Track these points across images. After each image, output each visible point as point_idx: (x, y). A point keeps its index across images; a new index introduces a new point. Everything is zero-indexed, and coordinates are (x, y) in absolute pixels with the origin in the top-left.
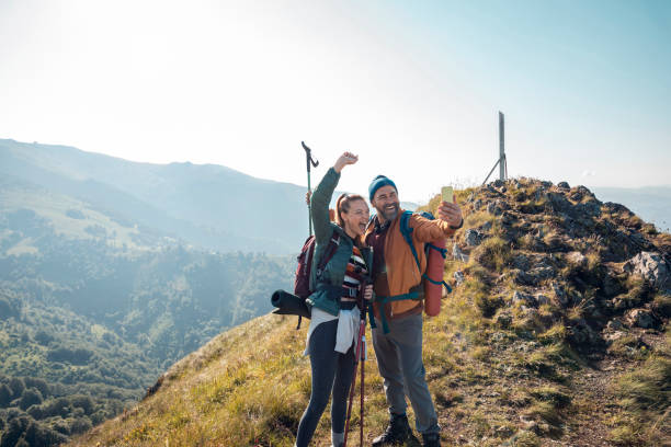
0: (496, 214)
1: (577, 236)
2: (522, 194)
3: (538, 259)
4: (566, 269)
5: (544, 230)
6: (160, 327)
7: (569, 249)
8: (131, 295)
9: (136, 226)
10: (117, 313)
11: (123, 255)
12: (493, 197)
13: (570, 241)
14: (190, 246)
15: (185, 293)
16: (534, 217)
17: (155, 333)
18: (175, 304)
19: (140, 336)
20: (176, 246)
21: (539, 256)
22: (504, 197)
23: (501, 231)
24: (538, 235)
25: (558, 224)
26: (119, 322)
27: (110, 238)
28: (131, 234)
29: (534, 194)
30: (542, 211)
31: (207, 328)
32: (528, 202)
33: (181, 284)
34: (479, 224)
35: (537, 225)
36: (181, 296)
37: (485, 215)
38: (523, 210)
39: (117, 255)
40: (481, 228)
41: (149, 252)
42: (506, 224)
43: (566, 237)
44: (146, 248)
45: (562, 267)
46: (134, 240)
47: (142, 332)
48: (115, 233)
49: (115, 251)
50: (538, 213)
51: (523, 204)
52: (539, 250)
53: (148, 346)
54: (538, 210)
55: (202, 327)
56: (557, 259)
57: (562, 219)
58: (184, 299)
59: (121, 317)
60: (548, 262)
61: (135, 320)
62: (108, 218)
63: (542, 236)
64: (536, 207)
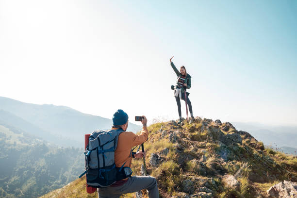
0: (174, 142)
1: (229, 159)
2: (193, 127)
3: (201, 183)
4: (224, 194)
5: (206, 155)
6: (29, 184)
7: (224, 172)
8: (14, 168)
9: (22, 133)
10: (6, 178)
11: (13, 147)
12: (174, 128)
13: (225, 164)
14: (49, 144)
15: (44, 167)
16: (200, 143)
17: (25, 188)
18: (38, 172)
19: (17, 190)
20: (42, 144)
21: (202, 179)
22: (182, 129)
23: (175, 156)
24: (202, 159)
25: (215, 150)
26: (6, 182)
27: (8, 139)
28: (19, 137)
29: (200, 127)
30: (205, 139)
31: (53, 185)
32: (196, 133)
33: (42, 162)
34: (161, 149)
35: (202, 150)
36: (41, 169)
37: (166, 143)
38: (193, 138)
39: (10, 147)
40: (162, 152)
41: (27, 147)
42: (180, 150)
43: (222, 160)
44: (27, 144)
45: (220, 191)
46: (20, 140)
47: (18, 188)
48: (11, 137)
49: (10, 145)
50: (203, 141)
51: (193, 134)
52: (203, 174)
53: (21, 195)
54: (203, 139)
55: (51, 185)
56: (216, 182)
57: (219, 146)
58: (43, 170)
59: (7, 180)
60: (208, 186)
61: (15, 181)
62: (8, 129)
63: (204, 160)
64: (201, 136)
